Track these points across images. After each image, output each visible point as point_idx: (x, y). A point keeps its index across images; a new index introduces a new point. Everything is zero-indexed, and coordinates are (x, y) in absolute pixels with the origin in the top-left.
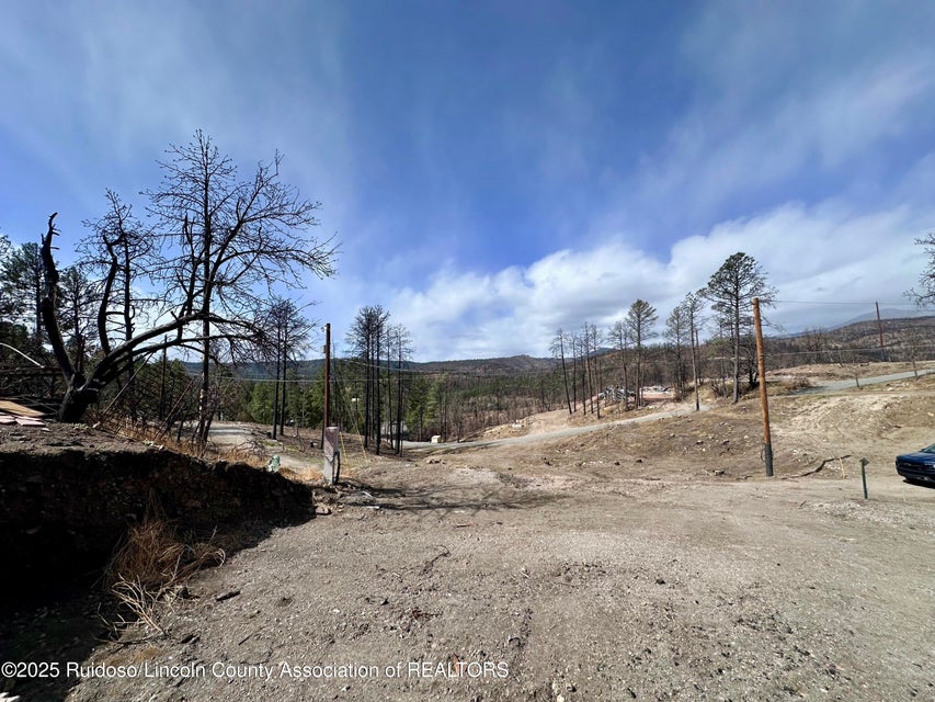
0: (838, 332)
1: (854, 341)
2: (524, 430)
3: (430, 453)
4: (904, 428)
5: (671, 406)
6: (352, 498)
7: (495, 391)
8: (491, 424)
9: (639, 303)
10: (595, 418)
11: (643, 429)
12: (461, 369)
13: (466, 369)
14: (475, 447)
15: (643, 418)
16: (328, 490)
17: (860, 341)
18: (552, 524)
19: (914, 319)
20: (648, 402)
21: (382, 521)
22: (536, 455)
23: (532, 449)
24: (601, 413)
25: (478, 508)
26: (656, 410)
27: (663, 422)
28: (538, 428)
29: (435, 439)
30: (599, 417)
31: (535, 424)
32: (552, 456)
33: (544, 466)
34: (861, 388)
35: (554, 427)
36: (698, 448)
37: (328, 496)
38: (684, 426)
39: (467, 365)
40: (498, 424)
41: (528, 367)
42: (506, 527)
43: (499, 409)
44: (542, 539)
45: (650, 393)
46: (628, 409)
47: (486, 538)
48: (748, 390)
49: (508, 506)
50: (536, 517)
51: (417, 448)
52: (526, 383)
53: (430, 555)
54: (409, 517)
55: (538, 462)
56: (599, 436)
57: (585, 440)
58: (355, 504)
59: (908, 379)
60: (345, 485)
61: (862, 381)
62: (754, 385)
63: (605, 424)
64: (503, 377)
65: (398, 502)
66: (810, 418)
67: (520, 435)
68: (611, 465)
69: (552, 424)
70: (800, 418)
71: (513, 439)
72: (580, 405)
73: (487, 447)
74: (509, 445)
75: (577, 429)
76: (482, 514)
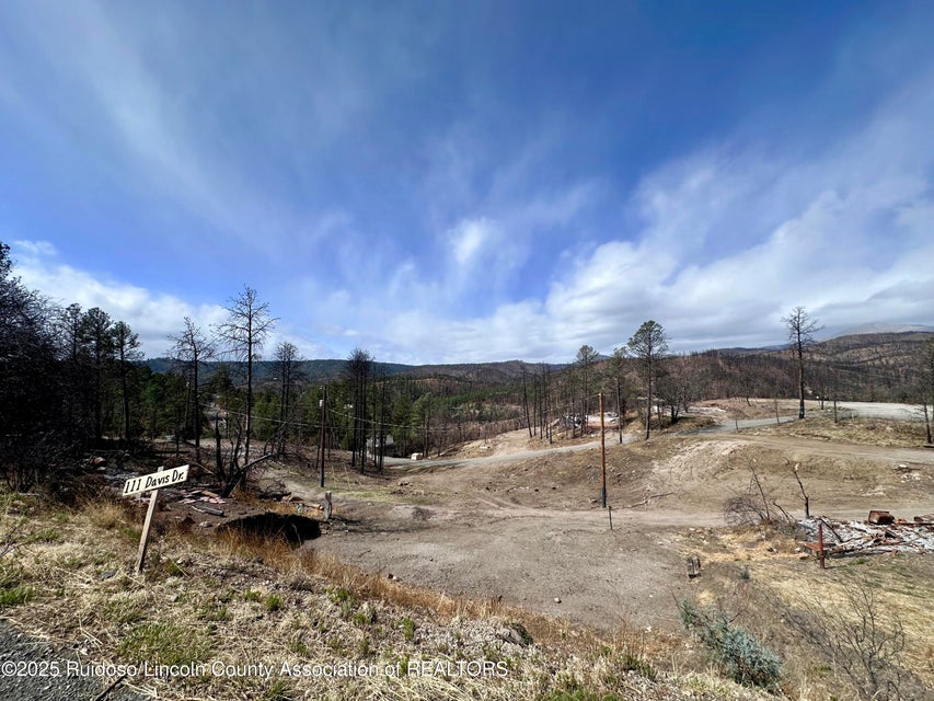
0: (824, 344)
1: (838, 355)
2: (490, 451)
3: (405, 472)
4: (735, 470)
6: (337, 527)
7: (487, 399)
8: (471, 438)
9: (586, 347)
10: (547, 443)
11: (573, 458)
12: (454, 374)
13: (461, 373)
14: (445, 466)
16: (326, 522)
17: (845, 354)
19: (898, 334)
21: (349, 538)
22: (488, 478)
23: (487, 472)
25: (393, 531)
26: (596, 438)
28: (502, 449)
29: (414, 456)
30: (551, 442)
31: (500, 446)
32: (498, 479)
34: (739, 431)
35: (515, 449)
37: (326, 526)
39: (461, 369)
45: (594, 420)
46: (575, 437)
47: (388, 545)
48: (669, 425)
49: (407, 531)
53: (363, 551)
54: (360, 535)
55: (481, 487)
56: (544, 462)
57: (531, 464)
58: (338, 530)
59: (771, 426)
60: (334, 519)
61: (744, 423)
62: (675, 420)
63: (554, 449)
64: (496, 383)
65: (357, 528)
66: (683, 458)
67: (485, 456)
68: (532, 490)
69: (515, 445)
70: (678, 456)
71: (481, 460)
72: (538, 430)
73: (453, 468)
74: (472, 466)
75: (531, 452)
76: (393, 535)
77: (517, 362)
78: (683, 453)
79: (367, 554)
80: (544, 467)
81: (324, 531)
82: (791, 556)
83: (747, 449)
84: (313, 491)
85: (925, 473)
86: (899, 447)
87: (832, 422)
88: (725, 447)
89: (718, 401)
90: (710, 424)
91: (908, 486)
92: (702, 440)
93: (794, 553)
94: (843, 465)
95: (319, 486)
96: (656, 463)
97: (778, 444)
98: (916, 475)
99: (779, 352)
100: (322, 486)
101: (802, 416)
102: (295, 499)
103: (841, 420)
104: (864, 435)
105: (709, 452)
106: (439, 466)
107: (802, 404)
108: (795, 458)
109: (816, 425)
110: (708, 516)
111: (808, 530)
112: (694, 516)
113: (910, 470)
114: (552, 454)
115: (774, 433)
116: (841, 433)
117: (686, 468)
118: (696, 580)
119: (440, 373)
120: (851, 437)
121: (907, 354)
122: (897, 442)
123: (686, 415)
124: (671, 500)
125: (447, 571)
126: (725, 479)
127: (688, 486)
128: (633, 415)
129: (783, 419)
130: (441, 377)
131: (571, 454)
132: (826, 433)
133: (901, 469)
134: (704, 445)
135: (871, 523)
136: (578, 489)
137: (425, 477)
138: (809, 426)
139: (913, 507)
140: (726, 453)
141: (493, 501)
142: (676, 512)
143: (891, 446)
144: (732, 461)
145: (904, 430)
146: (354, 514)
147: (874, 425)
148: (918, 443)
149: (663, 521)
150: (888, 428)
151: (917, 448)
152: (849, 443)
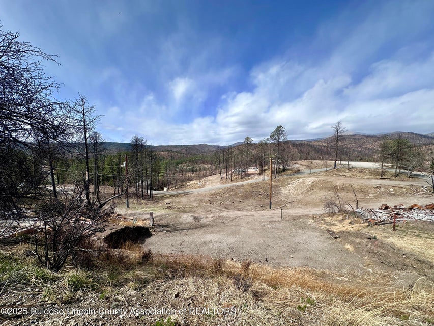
0: (326, 139)
2: (203, 186)
3: (163, 197)
4: (315, 190)
5: (257, 177)
7: (191, 162)
8: (189, 180)
9: (248, 137)
10: (230, 181)
11: (244, 188)
12: (175, 150)
13: (178, 150)
14: (182, 193)
15: (246, 182)
16: (152, 228)
18: (205, 233)
20: (250, 175)
22: (207, 198)
23: (205, 195)
24: (232, 179)
25: (189, 229)
26: (251, 179)
27: (251, 185)
28: (208, 185)
29: (166, 189)
31: (207, 183)
32: (212, 199)
33: (208, 204)
34: (311, 174)
35: (215, 184)
36: (259, 196)
37: (153, 230)
38: (257, 187)
39: (178, 148)
40: (192, 180)
41: (207, 149)
42: (195, 234)
43: (193, 171)
44: (202, 237)
45: (251, 170)
46: (242, 178)
47: (191, 237)
48: (282, 172)
49: (195, 228)
50: (202, 231)
51: (158, 194)
52: (205, 158)
53: (181, 242)
54: (173, 233)
55: (206, 202)
56: (231, 189)
57: (225, 191)
58: (160, 231)
59: (323, 171)
60: (155, 226)
61: (313, 171)
62: (284, 170)
63: (233, 184)
64: (195, 155)
65: (169, 229)
66: (293, 186)
67: (201, 188)
68: (231, 203)
69: (214, 183)
70: (290, 185)
71: (199, 190)
72: (225, 175)
73: (188, 194)
74: (197, 193)
75: (223, 185)
76: (190, 231)
77: (204, 145)
78: (292, 184)
79: (184, 243)
80: (233, 192)
81: (153, 233)
82: (361, 225)
83: (318, 181)
84: (124, 210)
85: (385, 189)
86: (371, 179)
87: (347, 170)
88: (309, 181)
89: (297, 162)
90: (298, 171)
91: (381, 193)
92: (299, 178)
93: (360, 223)
94: (356, 187)
95: (126, 207)
96: (282, 188)
97: (329, 179)
98: (382, 189)
99: (311, 142)
100: (128, 207)
101: (335, 168)
102: (118, 215)
103: (350, 169)
104: (358, 174)
105: (303, 183)
106: (180, 194)
107: (335, 163)
108: (338, 184)
109: (340, 171)
110: (313, 210)
111: (361, 214)
112: (307, 210)
113: (380, 188)
114: (234, 186)
115: (325, 174)
116: (350, 174)
117: (295, 190)
118: (339, 240)
119: (168, 149)
120: (354, 175)
121: (354, 143)
122: (370, 177)
123: (288, 168)
124: (295, 204)
125: (231, 248)
126: (312, 194)
127: (299, 197)
128: (266, 167)
129: (328, 169)
130: (169, 151)
131: (243, 186)
132: (345, 174)
133: (377, 187)
134: (301, 180)
135: (382, 209)
136: (251, 201)
137: (177, 199)
138: (338, 171)
139: (385, 201)
140: (310, 183)
141: (217, 209)
142: (300, 209)
143: (368, 178)
144: (313, 187)
145: (373, 172)
146: (163, 221)
147: (362, 170)
148: (378, 177)
149: (297, 213)
150: (367, 172)
151: (377, 179)
152: (354, 178)
